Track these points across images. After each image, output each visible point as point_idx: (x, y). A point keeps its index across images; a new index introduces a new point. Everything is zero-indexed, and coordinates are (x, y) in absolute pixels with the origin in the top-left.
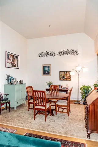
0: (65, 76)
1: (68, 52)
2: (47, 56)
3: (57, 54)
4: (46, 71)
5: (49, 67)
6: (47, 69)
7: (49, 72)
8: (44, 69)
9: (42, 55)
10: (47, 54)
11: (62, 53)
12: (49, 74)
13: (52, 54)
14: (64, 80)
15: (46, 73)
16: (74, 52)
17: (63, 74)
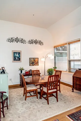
0: (34, 62)
1: (36, 42)
2: (17, 42)
3: (27, 41)
4: (17, 57)
5: (19, 53)
6: (17, 55)
7: (20, 59)
8: (14, 55)
9: (11, 40)
10: (17, 40)
11: (31, 42)
12: (20, 60)
13: (22, 41)
14: (33, 65)
15: (17, 59)
16: (41, 43)
17: (32, 60)
